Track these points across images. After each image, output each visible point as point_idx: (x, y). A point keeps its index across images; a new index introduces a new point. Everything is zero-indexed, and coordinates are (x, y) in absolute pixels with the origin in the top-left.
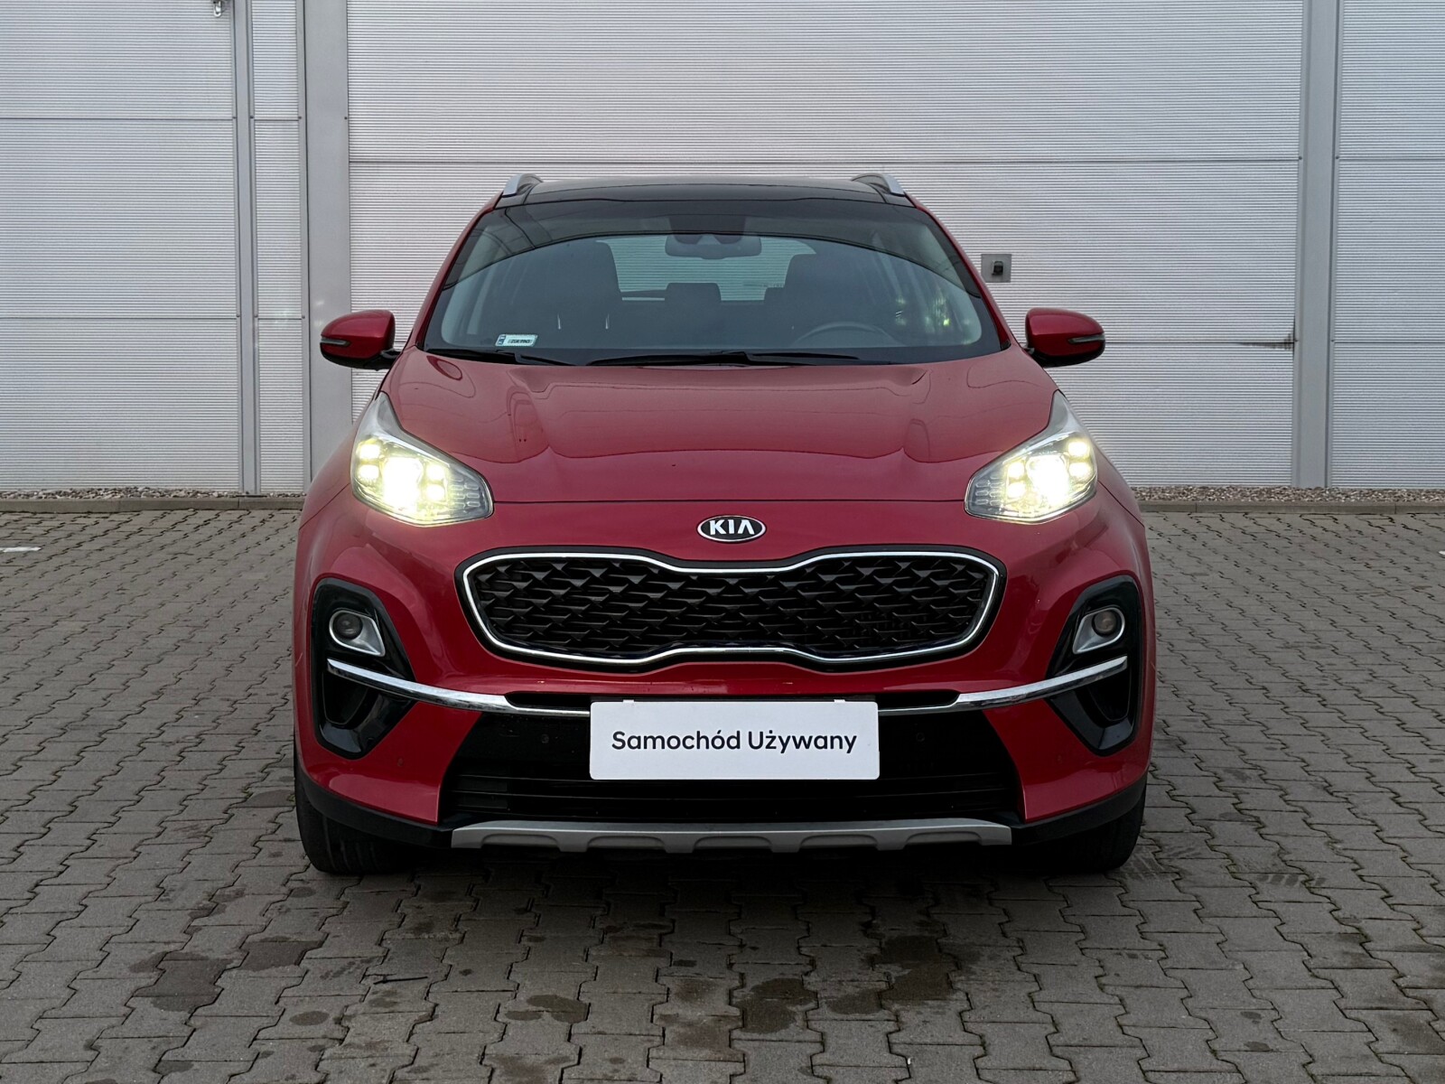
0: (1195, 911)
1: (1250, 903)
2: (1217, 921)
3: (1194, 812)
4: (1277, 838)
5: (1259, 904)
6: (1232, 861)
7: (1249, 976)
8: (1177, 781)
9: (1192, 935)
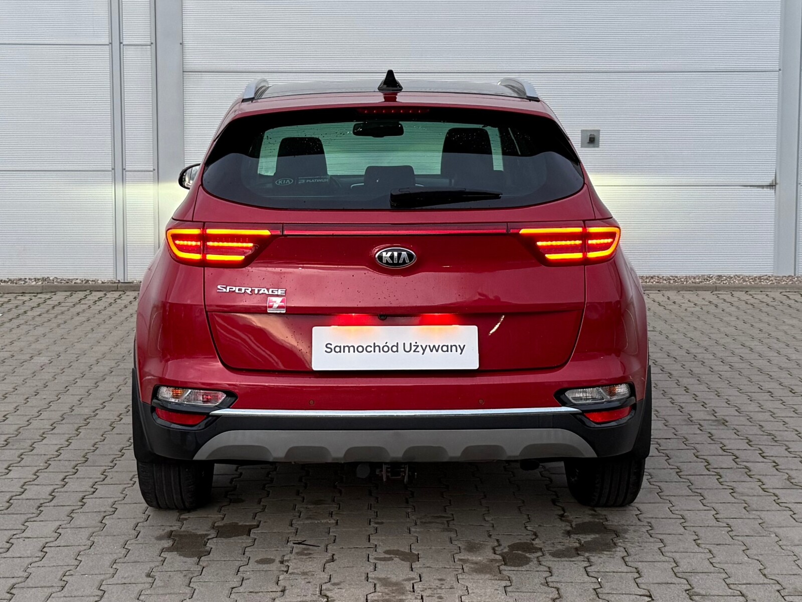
0: (745, 508)
1: (775, 504)
2: (758, 513)
3: (737, 458)
4: (786, 471)
5: (780, 504)
6: (762, 483)
7: (779, 539)
8: (726, 442)
9: (745, 520)
